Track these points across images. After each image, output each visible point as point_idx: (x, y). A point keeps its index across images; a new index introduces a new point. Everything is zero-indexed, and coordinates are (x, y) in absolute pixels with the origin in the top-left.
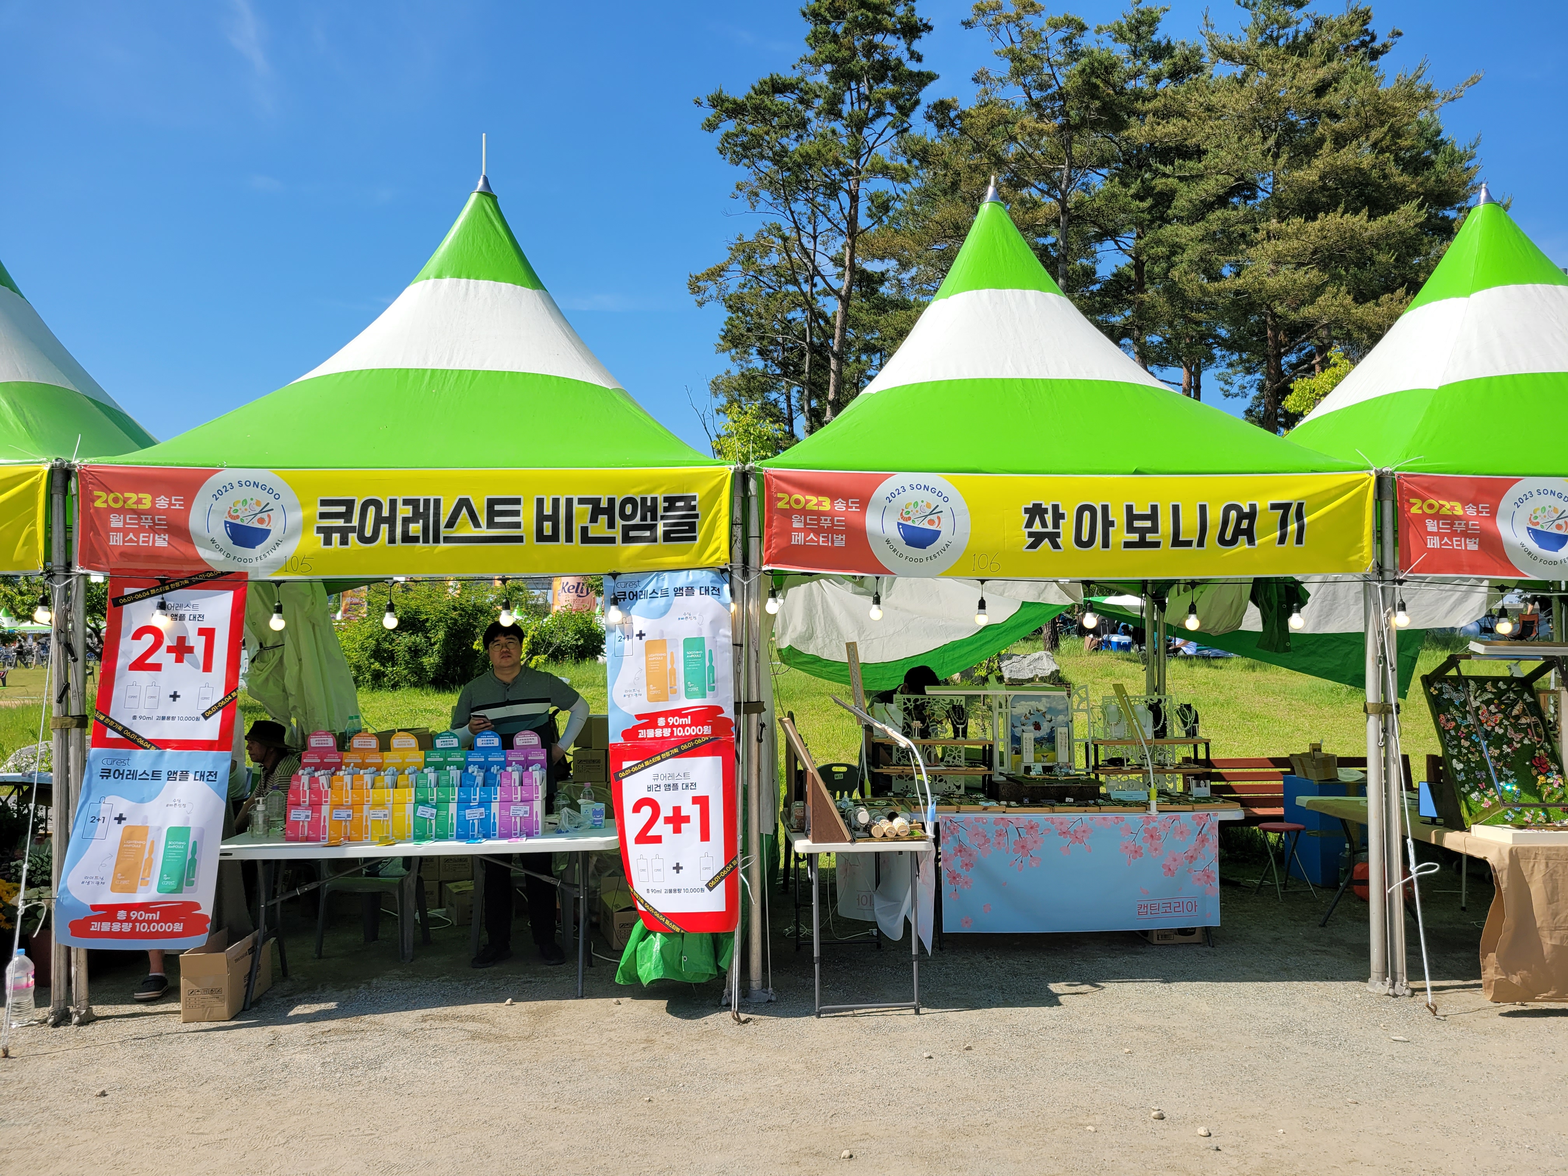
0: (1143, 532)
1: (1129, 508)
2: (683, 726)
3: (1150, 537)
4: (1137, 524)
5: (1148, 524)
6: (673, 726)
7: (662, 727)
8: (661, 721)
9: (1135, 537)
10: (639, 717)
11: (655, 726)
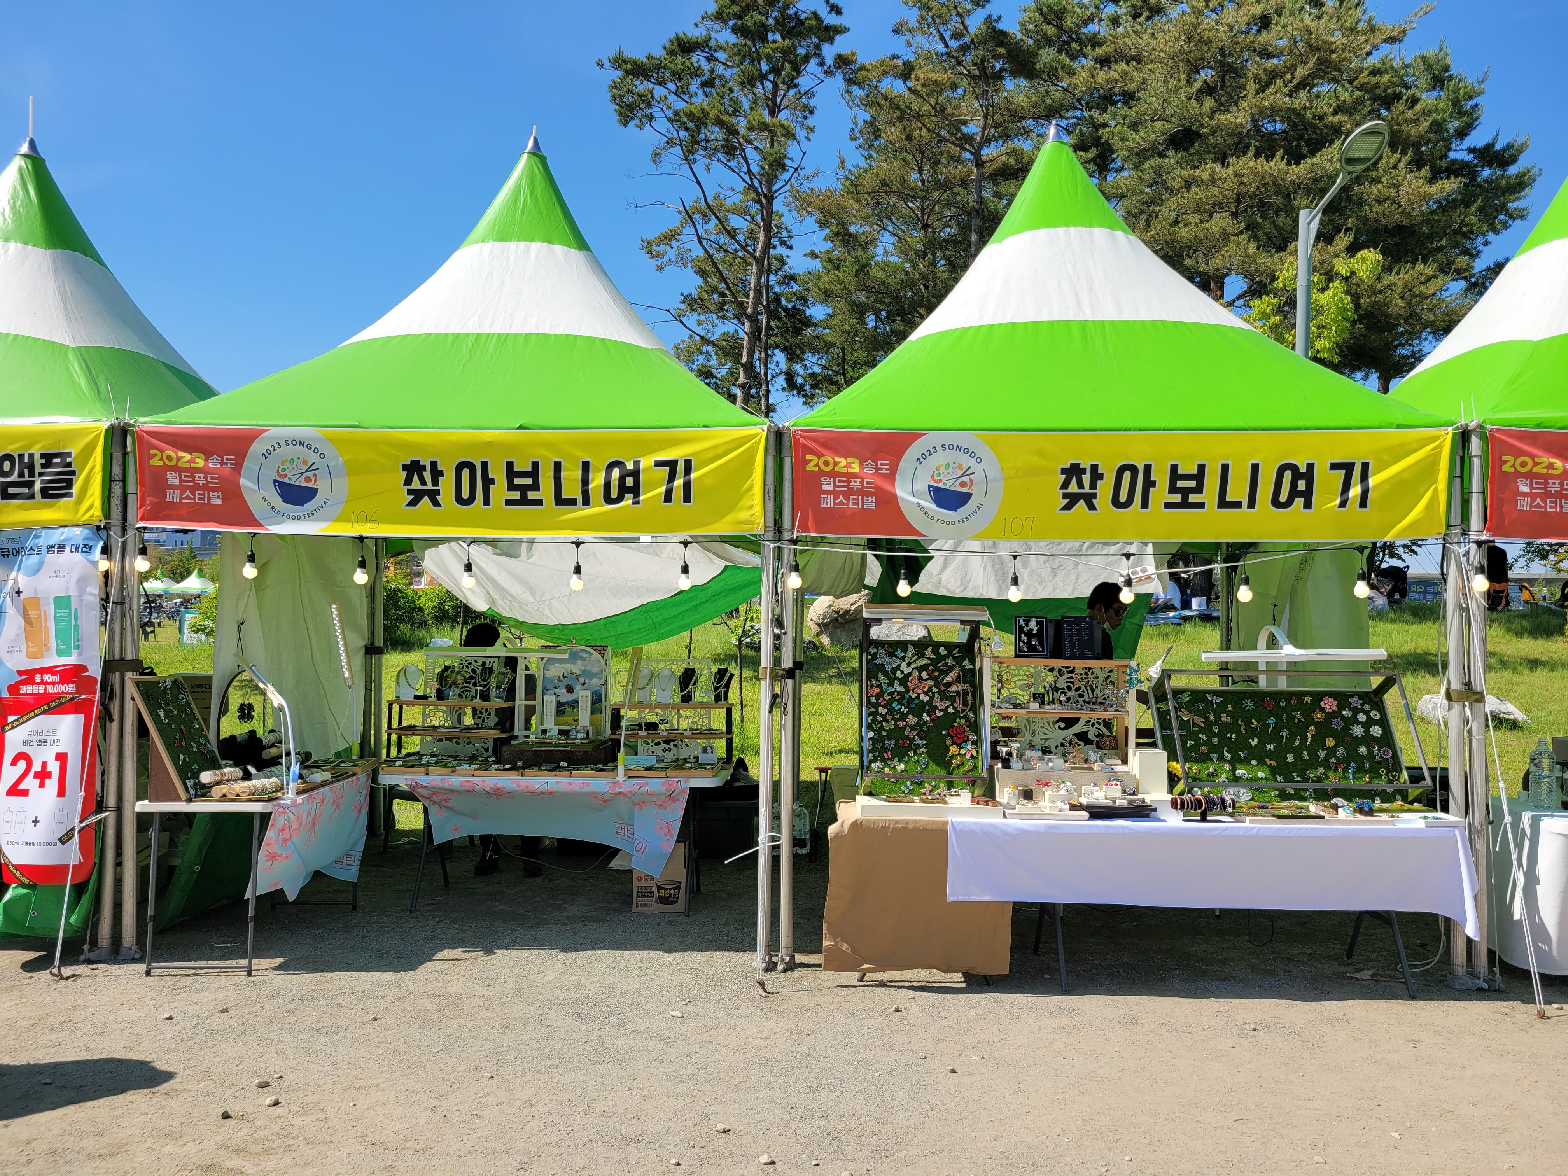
0: (524, 489)
1: (510, 465)
2: (54, 683)
3: (531, 495)
4: (518, 481)
5: (528, 481)
6: (47, 683)
7: (38, 684)
8: (38, 678)
9: (516, 495)
10: (20, 673)
11: (32, 682)
